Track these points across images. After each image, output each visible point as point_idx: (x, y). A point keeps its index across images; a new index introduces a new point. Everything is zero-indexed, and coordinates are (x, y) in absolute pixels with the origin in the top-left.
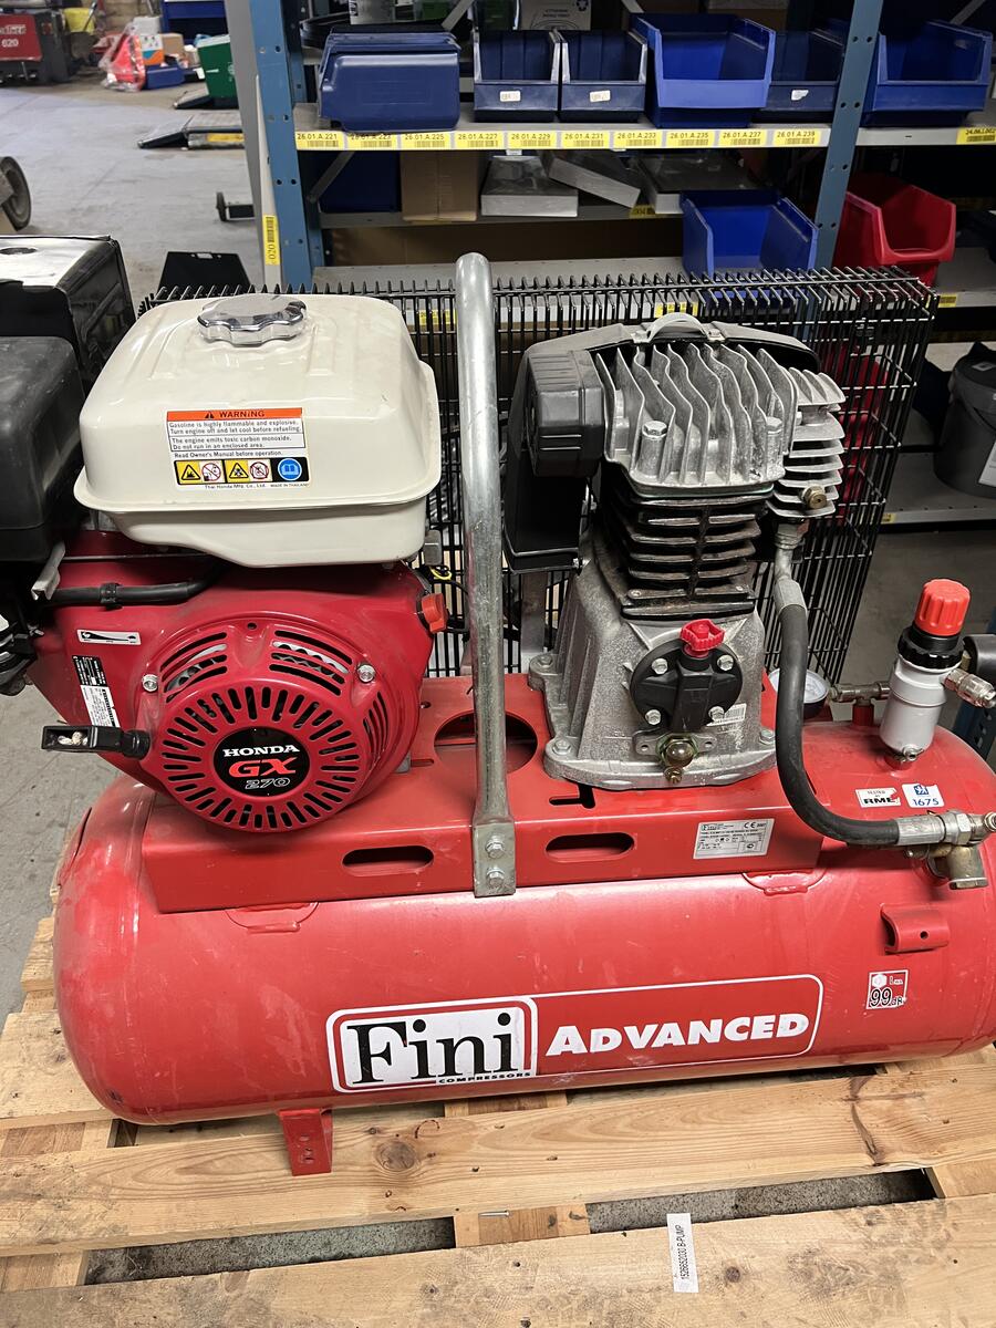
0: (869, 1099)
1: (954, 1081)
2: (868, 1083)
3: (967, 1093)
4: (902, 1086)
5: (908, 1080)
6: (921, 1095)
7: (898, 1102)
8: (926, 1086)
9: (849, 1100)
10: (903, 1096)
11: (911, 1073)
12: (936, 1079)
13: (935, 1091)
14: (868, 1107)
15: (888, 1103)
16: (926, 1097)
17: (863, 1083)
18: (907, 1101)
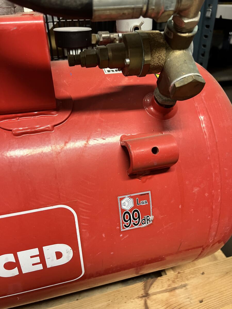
0: (155, 294)
1: (203, 273)
2: (155, 283)
3: (211, 280)
4: (174, 282)
5: (177, 277)
6: (185, 286)
7: (172, 293)
8: (188, 280)
9: (144, 296)
10: (175, 289)
11: (179, 273)
12: (192, 274)
13: (193, 282)
14: (155, 300)
15: (167, 295)
16: (188, 287)
17: (152, 284)
18: (177, 291)
